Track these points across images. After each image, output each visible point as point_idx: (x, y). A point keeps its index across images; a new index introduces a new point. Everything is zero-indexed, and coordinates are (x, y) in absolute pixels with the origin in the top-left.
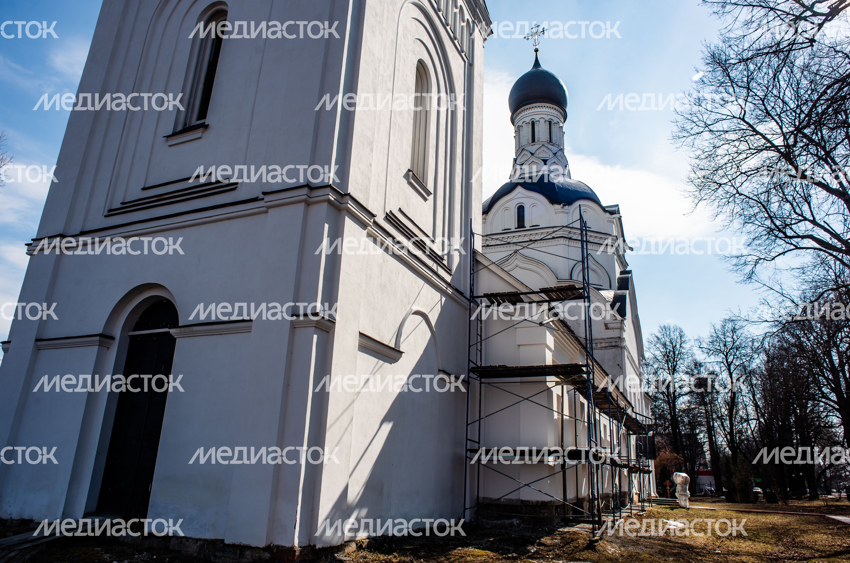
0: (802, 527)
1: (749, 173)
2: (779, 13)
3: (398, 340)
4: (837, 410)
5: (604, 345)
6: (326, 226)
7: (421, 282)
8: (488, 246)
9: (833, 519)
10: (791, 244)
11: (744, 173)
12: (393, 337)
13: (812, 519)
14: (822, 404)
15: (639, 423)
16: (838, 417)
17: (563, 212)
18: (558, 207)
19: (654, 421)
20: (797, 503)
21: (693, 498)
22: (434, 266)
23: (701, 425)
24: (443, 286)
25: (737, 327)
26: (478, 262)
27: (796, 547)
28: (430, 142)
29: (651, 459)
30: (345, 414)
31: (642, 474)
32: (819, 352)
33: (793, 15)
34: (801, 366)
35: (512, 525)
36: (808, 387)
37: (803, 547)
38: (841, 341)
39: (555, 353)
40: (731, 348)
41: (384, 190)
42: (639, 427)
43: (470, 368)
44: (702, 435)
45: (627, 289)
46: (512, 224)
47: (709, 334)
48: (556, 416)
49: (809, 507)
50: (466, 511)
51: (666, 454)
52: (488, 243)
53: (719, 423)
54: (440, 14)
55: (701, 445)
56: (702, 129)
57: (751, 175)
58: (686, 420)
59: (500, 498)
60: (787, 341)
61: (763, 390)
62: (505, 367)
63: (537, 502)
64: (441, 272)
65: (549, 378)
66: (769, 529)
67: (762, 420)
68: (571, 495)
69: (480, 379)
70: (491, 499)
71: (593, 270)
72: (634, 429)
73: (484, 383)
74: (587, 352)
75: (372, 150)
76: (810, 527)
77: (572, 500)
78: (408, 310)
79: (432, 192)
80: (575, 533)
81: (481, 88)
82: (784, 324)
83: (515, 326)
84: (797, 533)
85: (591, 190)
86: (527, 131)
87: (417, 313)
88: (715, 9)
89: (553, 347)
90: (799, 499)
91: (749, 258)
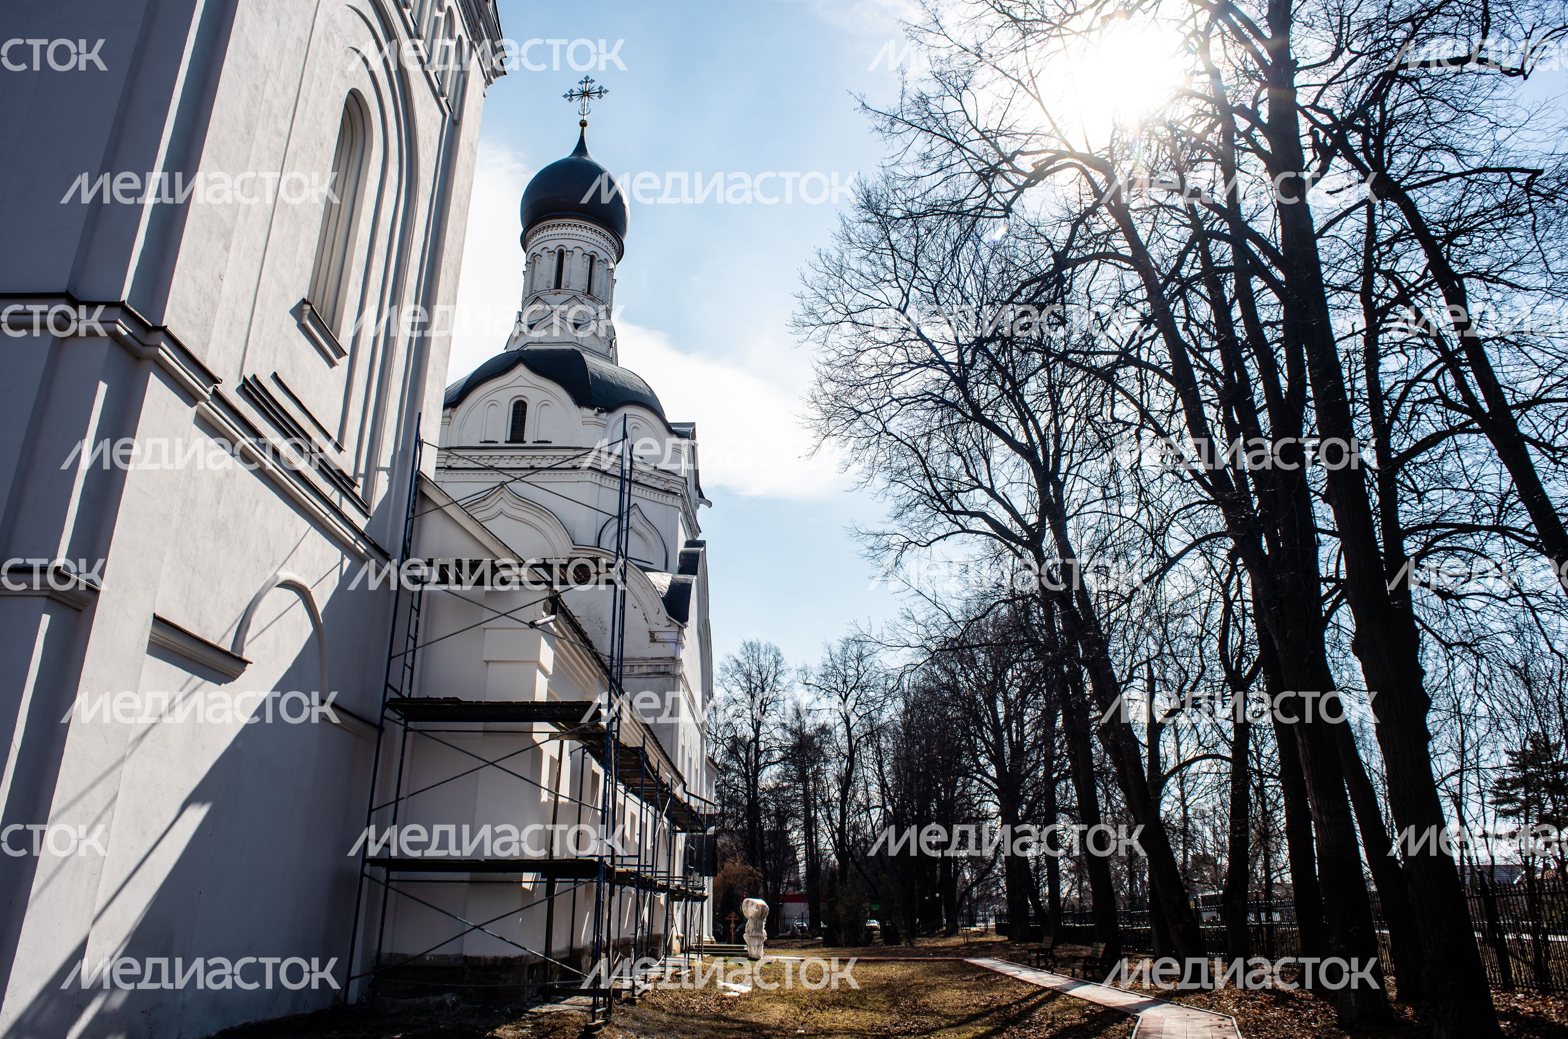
0: (930, 981)
1: (904, 401)
2: (968, 154)
3: (241, 637)
4: (995, 791)
5: (644, 670)
6: (103, 387)
7: (303, 524)
8: (450, 468)
9: (973, 965)
10: (957, 523)
11: (897, 400)
12: (229, 629)
13: (944, 966)
14: (975, 782)
15: (693, 812)
16: (996, 803)
17: (596, 424)
18: (589, 413)
19: (719, 808)
20: (927, 943)
21: (772, 942)
22: (335, 497)
23: (794, 815)
24: (349, 536)
25: (865, 653)
26: (424, 496)
27: (917, 1014)
28: (356, 253)
29: (709, 875)
30: (100, 787)
31: (689, 903)
32: (980, 698)
33: (987, 163)
34: (951, 721)
35: (442, 1005)
36: (959, 756)
37: (927, 1013)
38: (1011, 684)
39: (554, 680)
40: (854, 688)
41: (246, 331)
42: (693, 818)
43: (387, 700)
44: (795, 834)
45: (695, 573)
46: (502, 433)
47: (820, 662)
48: (545, 796)
49: (943, 947)
50: (351, 982)
51: (735, 866)
52: (450, 463)
53: (824, 813)
54: (407, 12)
55: (793, 851)
56: (841, 317)
57: (907, 404)
58: (772, 806)
59: (423, 954)
60: (936, 679)
61: (896, 759)
62: (456, 701)
63: (496, 959)
64: (348, 509)
65: (537, 726)
66: (882, 988)
67: (889, 808)
68: (560, 944)
69: (406, 724)
70: (405, 956)
71: (639, 534)
72: (684, 822)
73: (412, 730)
74: (611, 680)
75: (227, 248)
76: (941, 979)
77: (561, 952)
78: (268, 578)
79: (348, 351)
80: (560, 1015)
81: (470, 171)
82: (933, 653)
83: (484, 625)
84: (922, 991)
85: (651, 391)
86: (548, 265)
87: (288, 585)
88: (879, 124)
89: (550, 670)
90: (930, 935)
91: (894, 540)
